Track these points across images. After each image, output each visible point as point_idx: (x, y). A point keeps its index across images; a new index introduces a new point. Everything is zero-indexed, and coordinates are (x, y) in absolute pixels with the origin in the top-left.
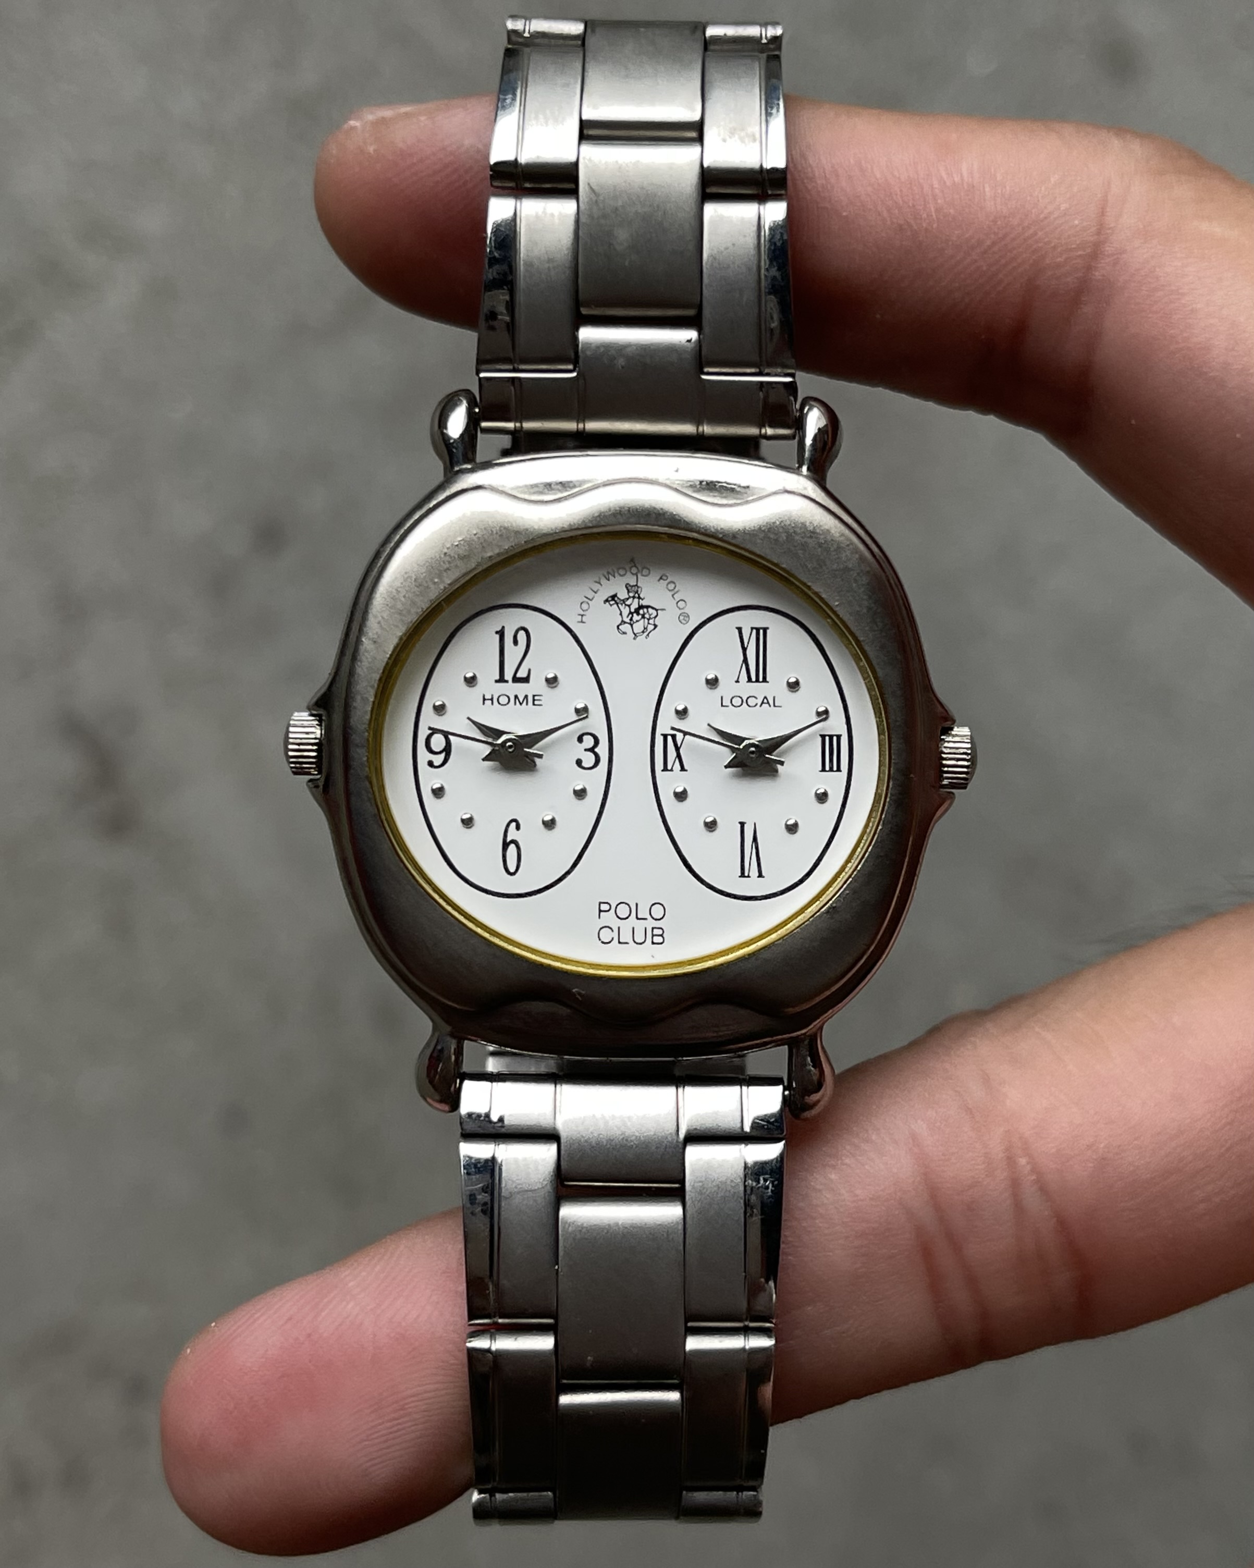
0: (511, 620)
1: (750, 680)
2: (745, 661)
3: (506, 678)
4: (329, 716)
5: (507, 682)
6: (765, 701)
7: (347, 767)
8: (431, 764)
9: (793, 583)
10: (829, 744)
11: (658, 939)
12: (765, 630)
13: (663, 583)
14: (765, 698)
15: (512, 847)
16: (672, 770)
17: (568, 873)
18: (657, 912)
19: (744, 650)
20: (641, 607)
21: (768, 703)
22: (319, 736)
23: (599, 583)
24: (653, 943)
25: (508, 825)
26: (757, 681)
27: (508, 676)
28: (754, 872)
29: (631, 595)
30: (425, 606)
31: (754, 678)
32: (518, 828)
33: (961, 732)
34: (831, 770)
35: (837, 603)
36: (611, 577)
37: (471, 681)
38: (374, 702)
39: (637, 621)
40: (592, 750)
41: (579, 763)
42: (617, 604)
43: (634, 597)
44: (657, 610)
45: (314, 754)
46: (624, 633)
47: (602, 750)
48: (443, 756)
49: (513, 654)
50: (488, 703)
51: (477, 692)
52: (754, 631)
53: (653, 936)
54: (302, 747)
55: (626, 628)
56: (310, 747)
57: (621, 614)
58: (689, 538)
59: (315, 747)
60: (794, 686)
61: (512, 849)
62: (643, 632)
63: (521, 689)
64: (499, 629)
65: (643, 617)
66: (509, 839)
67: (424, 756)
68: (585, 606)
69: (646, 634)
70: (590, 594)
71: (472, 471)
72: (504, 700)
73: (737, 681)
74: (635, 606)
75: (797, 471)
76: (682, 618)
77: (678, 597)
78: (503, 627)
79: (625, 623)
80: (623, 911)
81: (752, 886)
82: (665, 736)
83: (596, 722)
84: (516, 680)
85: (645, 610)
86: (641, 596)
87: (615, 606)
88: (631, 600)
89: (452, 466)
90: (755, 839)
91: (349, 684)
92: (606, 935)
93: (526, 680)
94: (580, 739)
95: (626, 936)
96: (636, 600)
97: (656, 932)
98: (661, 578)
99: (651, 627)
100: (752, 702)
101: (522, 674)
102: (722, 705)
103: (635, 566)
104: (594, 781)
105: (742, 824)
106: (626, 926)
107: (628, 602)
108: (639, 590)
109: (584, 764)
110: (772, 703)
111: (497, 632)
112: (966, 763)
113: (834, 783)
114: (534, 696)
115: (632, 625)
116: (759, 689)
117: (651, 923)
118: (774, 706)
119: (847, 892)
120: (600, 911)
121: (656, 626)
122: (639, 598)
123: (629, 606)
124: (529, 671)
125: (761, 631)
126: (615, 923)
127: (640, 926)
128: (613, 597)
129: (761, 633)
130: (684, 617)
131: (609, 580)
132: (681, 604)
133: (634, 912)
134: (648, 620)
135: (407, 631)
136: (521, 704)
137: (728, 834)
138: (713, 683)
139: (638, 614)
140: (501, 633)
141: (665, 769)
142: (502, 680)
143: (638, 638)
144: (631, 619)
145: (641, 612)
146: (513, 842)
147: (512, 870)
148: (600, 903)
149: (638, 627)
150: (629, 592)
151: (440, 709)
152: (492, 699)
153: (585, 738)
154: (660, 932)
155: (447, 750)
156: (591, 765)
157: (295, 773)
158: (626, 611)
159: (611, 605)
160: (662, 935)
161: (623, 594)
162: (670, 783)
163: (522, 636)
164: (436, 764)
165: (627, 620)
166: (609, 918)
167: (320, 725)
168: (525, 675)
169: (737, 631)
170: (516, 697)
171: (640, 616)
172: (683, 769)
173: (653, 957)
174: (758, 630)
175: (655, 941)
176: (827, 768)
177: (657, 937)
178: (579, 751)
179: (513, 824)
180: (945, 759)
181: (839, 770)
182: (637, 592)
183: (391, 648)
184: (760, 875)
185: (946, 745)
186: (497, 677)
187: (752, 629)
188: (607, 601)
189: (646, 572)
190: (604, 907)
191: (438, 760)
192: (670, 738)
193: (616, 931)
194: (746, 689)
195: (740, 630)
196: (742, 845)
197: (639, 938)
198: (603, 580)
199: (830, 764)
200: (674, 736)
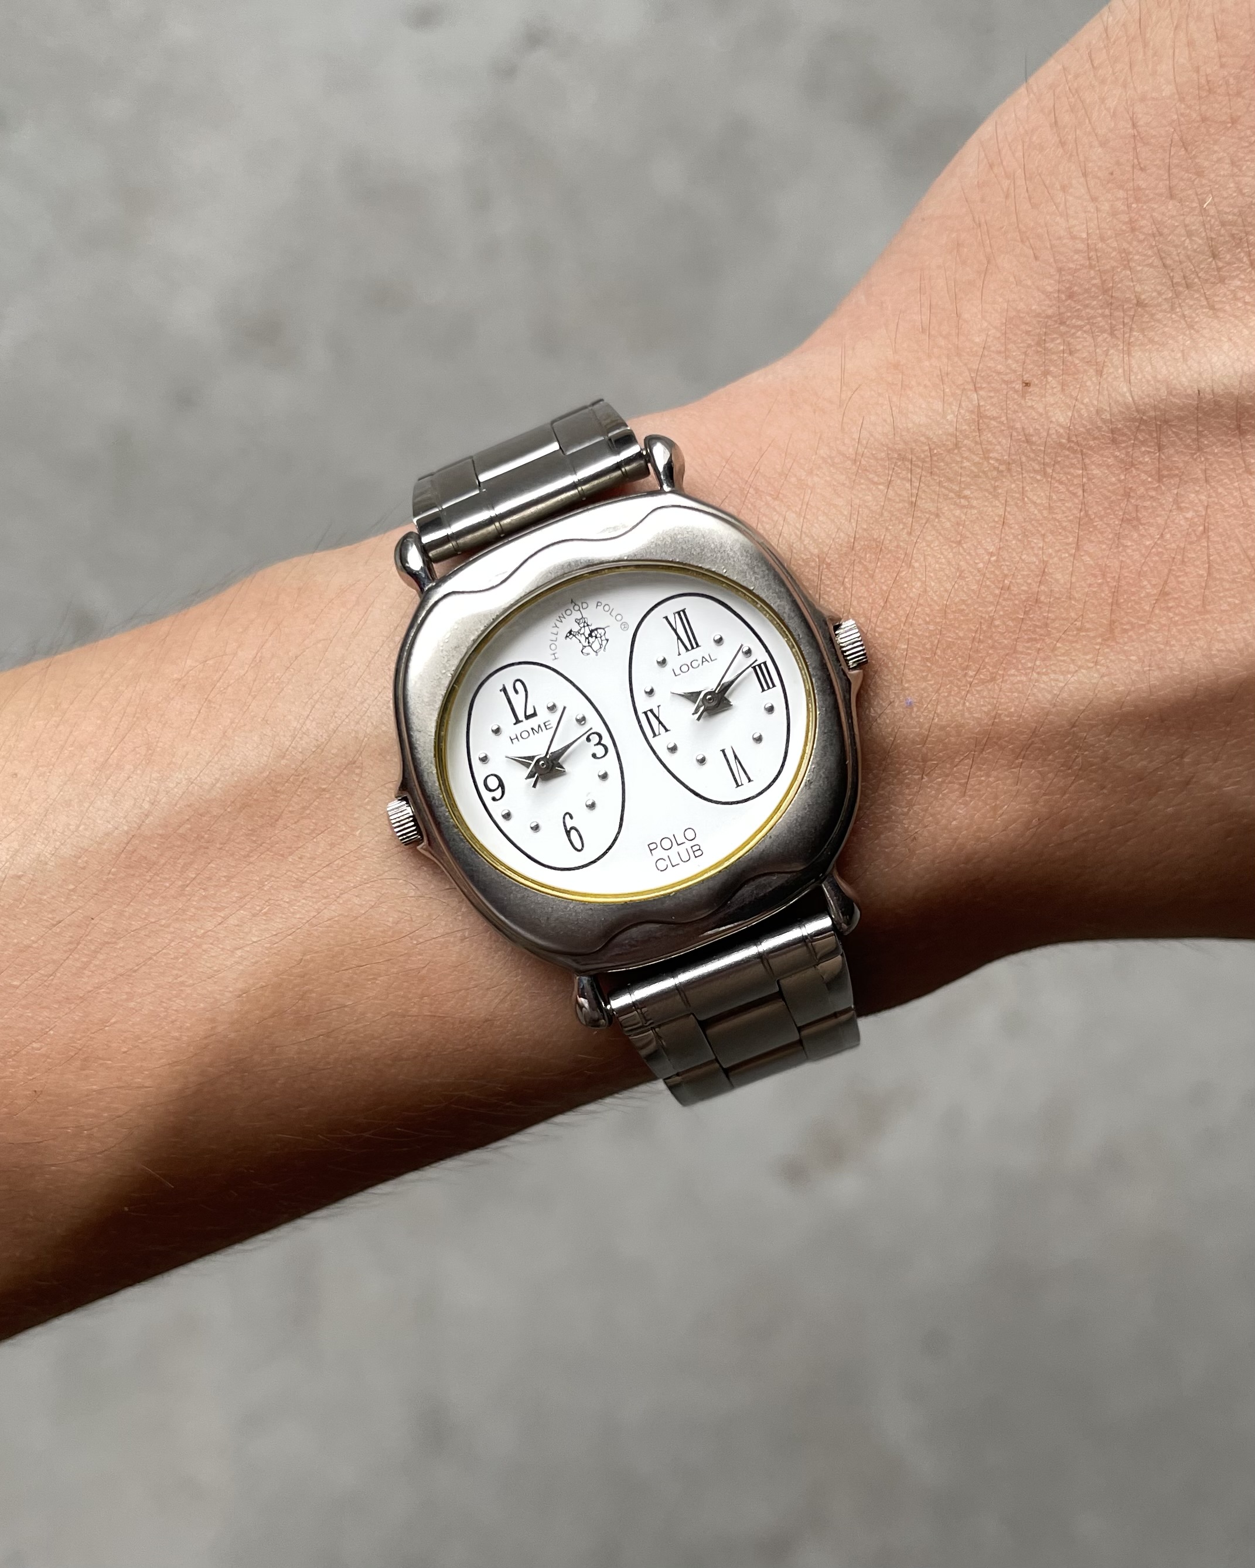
0: (506, 678)
1: (687, 650)
2: (679, 638)
3: (520, 719)
4: (412, 794)
5: (522, 721)
6: (704, 660)
7: (438, 824)
8: (494, 799)
9: (689, 570)
10: (758, 669)
11: (698, 853)
12: (684, 611)
13: (600, 608)
14: (703, 657)
15: (573, 832)
16: (659, 734)
17: (619, 833)
18: (690, 834)
19: (675, 631)
20: (592, 631)
21: (706, 660)
22: (410, 811)
23: (556, 626)
24: (696, 857)
25: (564, 818)
26: (693, 648)
27: (521, 717)
28: (745, 780)
29: (582, 625)
30: (443, 692)
31: (689, 647)
32: (571, 817)
33: (848, 624)
34: (769, 688)
36: (563, 619)
37: (497, 731)
38: (437, 773)
40: (599, 743)
41: (594, 756)
45: (412, 823)
46: (588, 654)
47: (607, 740)
48: (500, 790)
49: (518, 701)
50: (515, 741)
51: (504, 736)
52: (677, 615)
53: (694, 852)
54: (402, 823)
55: (588, 650)
56: (407, 820)
58: (604, 570)
59: (411, 819)
60: (719, 641)
61: (573, 833)
63: (533, 722)
64: (501, 687)
65: (596, 637)
66: (568, 828)
67: (487, 796)
68: (553, 647)
70: (554, 637)
71: (437, 586)
72: (525, 735)
73: (679, 654)
74: (587, 632)
75: (661, 492)
76: (623, 627)
77: (614, 613)
78: (504, 685)
80: (666, 844)
81: (747, 790)
82: (645, 713)
83: (594, 723)
84: (527, 717)
89: (422, 589)
90: (736, 757)
91: (416, 768)
92: (662, 865)
93: (534, 714)
94: (588, 739)
95: (675, 860)
96: (587, 628)
97: (695, 848)
98: (597, 606)
99: (604, 642)
100: (695, 664)
101: (530, 712)
102: (676, 675)
104: (609, 763)
105: (723, 751)
106: (673, 853)
107: (582, 632)
109: (598, 756)
110: (709, 659)
111: (501, 690)
112: (859, 643)
113: (775, 696)
114: (544, 723)
116: (696, 653)
117: (689, 844)
118: (712, 660)
119: (814, 766)
120: (651, 850)
121: (607, 640)
124: (534, 707)
125: (682, 613)
126: (665, 854)
127: (682, 849)
128: (570, 632)
129: (682, 614)
130: (625, 626)
131: (562, 622)
132: (619, 618)
133: (674, 841)
135: (439, 715)
136: (538, 732)
137: (716, 761)
138: (663, 662)
139: (592, 637)
140: (504, 690)
141: (655, 735)
142: (518, 721)
146: (572, 828)
147: (579, 847)
148: (649, 845)
149: (596, 646)
151: (484, 760)
152: (517, 738)
153: (591, 737)
154: (697, 848)
155: (501, 785)
156: (604, 752)
158: (583, 639)
160: (699, 849)
161: (576, 628)
162: (661, 744)
163: (519, 685)
164: (497, 798)
165: (587, 644)
166: (659, 853)
167: (410, 806)
168: (532, 712)
169: (665, 620)
170: (532, 729)
172: (667, 730)
173: (699, 866)
174: (679, 613)
175: (696, 855)
176: (766, 688)
177: (697, 851)
178: (591, 748)
179: (567, 816)
180: (844, 646)
181: (774, 686)
183: (433, 730)
184: (750, 780)
185: (841, 636)
186: (514, 721)
187: (674, 614)
188: (567, 637)
189: (585, 605)
190: (652, 846)
191: (498, 794)
192: (649, 713)
193: (667, 859)
194: (687, 657)
195: (666, 618)
196: (729, 765)
197: (685, 857)
198: (558, 624)
199: (765, 684)
200: (651, 711)
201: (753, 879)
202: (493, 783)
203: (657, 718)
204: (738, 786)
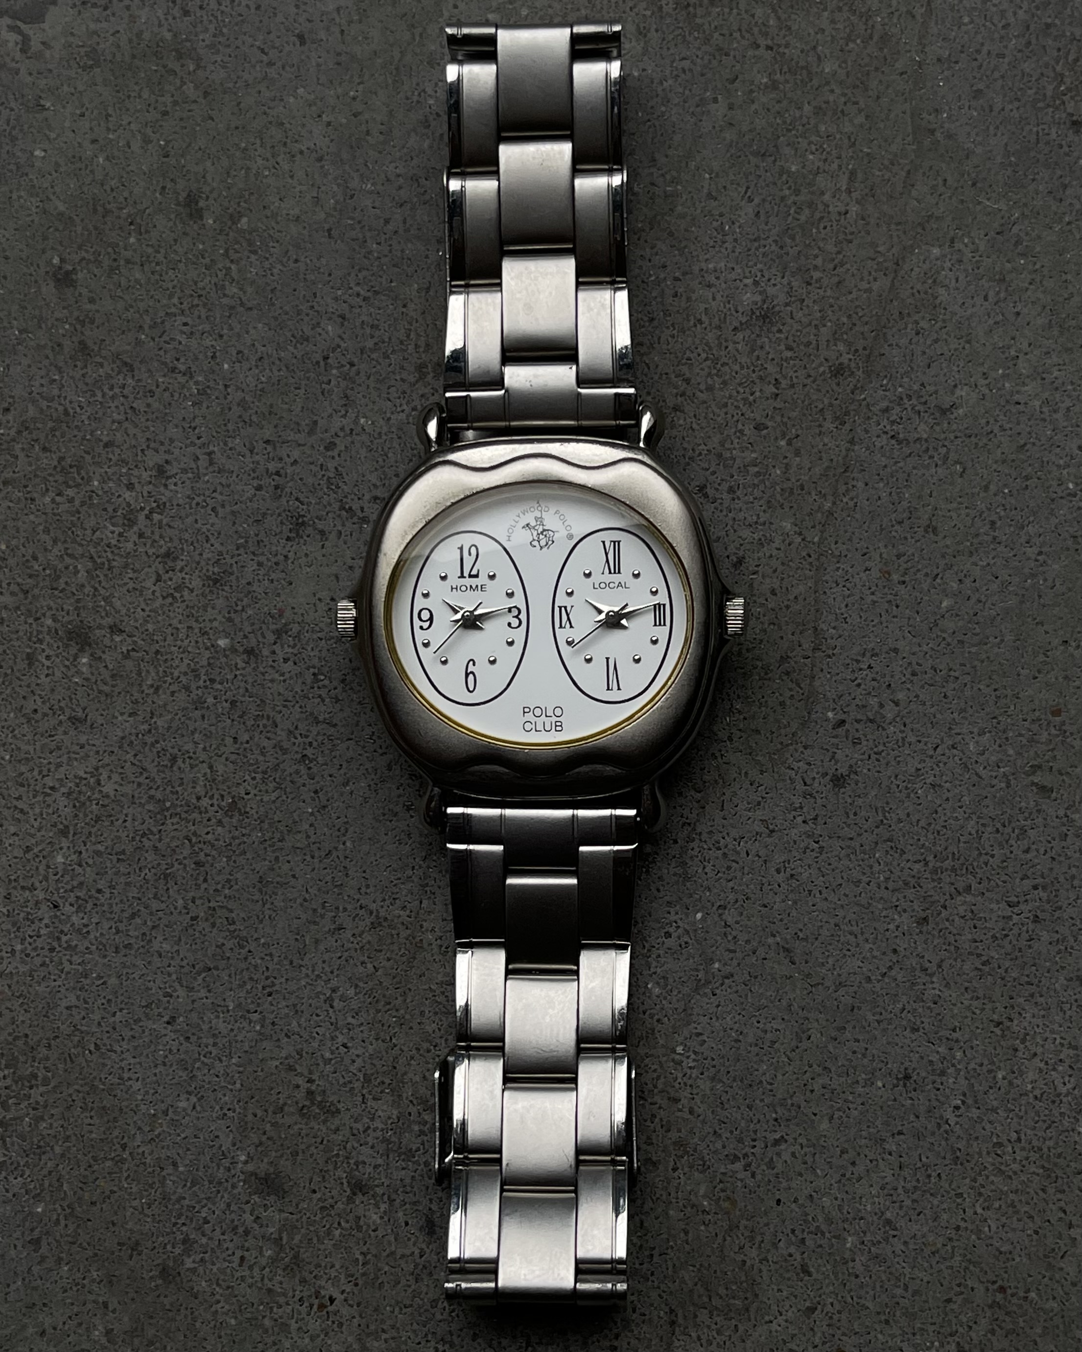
0: (466, 540)
1: (610, 572)
2: (607, 561)
3: (464, 575)
5: (465, 577)
6: (620, 585)
8: (421, 628)
10: (658, 610)
11: (559, 728)
12: (619, 542)
14: (620, 583)
15: (471, 676)
16: (565, 628)
17: (505, 689)
18: (558, 712)
19: (607, 554)
20: (544, 530)
22: (355, 615)
24: (555, 730)
25: (468, 663)
26: (615, 573)
27: (466, 574)
28: (615, 687)
30: (415, 532)
31: (612, 571)
32: (474, 664)
33: (737, 602)
34: (660, 625)
37: (444, 578)
38: (386, 591)
41: (509, 624)
45: (353, 626)
47: (523, 617)
48: (428, 622)
49: (468, 561)
50: (454, 591)
51: (447, 584)
52: (612, 543)
53: (556, 726)
54: (345, 622)
55: (535, 543)
56: (350, 619)
59: (352, 622)
60: (637, 576)
61: (471, 677)
63: (474, 582)
64: (460, 546)
66: (469, 671)
67: (417, 623)
71: (442, 453)
72: (464, 588)
73: (603, 573)
74: (540, 530)
75: (636, 448)
78: (462, 545)
80: (538, 712)
81: (614, 696)
82: (560, 608)
83: (518, 601)
84: (470, 576)
89: (429, 449)
90: (615, 667)
91: (372, 582)
92: (528, 726)
93: (477, 576)
94: (510, 611)
95: (540, 727)
97: (558, 724)
100: (612, 585)
101: (474, 572)
102: (593, 589)
104: (519, 635)
105: (607, 659)
106: (540, 721)
109: (512, 626)
110: (623, 586)
111: (458, 548)
112: (740, 618)
113: (662, 633)
114: (481, 586)
116: (616, 578)
117: (554, 719)
118: (625, 588)
119: (669, 696)
120: (524, 712)
124: (478, 571)
126: (533, 719)
127: (548, 721)
129: (616, 543)
133: (544, 712)
135: (405, 548)
136: (474, 591)
137: (599, 665)
138: (588, 575)
140: (461, 549)
141: (561, 627)
142: (462, 576)
146: (471, 673)
147: (471, 689)
148: (524, 708)
149: (543, 543)
151: (425, 595)
152: (456, 589)
153: (512, 610)
154: (560, 724)
155: (431, 619)
156: (517, 626)
157: (343, 637)
158: (535, 533)
160: (561, 726)
161: (533, 523)
162: (563, 635)
163: (473, 549)
164: (424, 628)
166: (529, 716)
167: (356, 609)
168: (476, 573)
169: (602, 543)
170: (471, 586)
172: (571, 627)
173: (555, 738)
174: (614, 542)
175: (557, 729)
176: (657, 624)
178: (510, 618)
179: (471, 662)
181: (664, 625)
183: (396, 559)
184: (619, 689)
185: (728, 608)
186: (459, 575)
187: (611, 541)
190: (526, 710)
191: (425, 625)
192: (563, 609)
193: (534, 724)
194: (608, 578)
195: (604, 542)
196: (607, 672)
197: (548, 727)
199: (658, 621)
200: (565, 608)
201: (590, 763)
203: (568, 615)
204: (608, 689)
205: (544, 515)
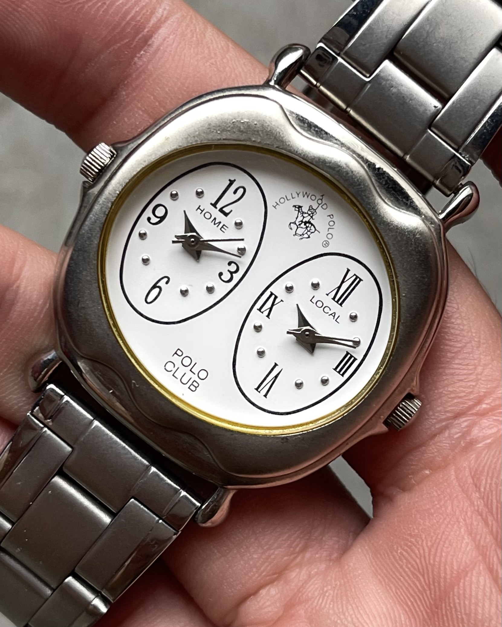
0: (242, 180)
1: (334, 299)
2: (339, 288)
3: (217, 206)
5: (216, 208)
6: (333, 315)
8: (149, 219)
10: (348, 358)
11: (193, 388)
12: (361, 280)
13: (329, 219)
14: (335, 313)
16: (262, 313)
17: (175, 323)
18: (203, 375)
19: (343, 282)
20: (309, 222)
21: (334, 316)
22: (105, 163)
23: (298, 195)
24: (189, 388)
25: (163, 278)
26: (337, 302)
27: (219, 206)
28: (264, 392)
29: (309, 213)
30: (204, 140)
31: (336, 299)
32: (167, 283)
34: (339, 372)
35: (404, 295)
36: (306, 196)
37: (200, 194)
38: (143, 168)
39: (302, 228)
40: (231, 273)
41: (221, 274)
42: (299, 211)
43: (309, 215)
44: (315, 230)
45: (97, 171)
46: (291, 229)
47: (237, 277)
48: (158, 220)
49: (229, 197)
50: (199, 211)
51: (198, 201)
52: (355, 277)
53: (192, 384)
54: (93, 163)
55: (294, 227)
57: (297, 218)
59: (100, 168)
60: (353, 318)
61: (157, 290)
62: (301, 235)
63: (220, 217)
64: (232, 179)
66: (158, 285)
67: (148, 212)
68: (282, 201)
69: (301, 237)
70: (289, 197)
72: (208, 216)
73: (327, 295)
74: (306, 219)
76: (325, 243)
77: (331, 231)
78: (235, 180)
79: (295, 224)
80: (187, 361)
81: (257, 398)
82: (272, 294)
83: (244, 261)
84: (221, 210)
85: (310, 225)
86: (314, 217)
87: (297, 212)
88: (307, 215)
90: (276, 377)
92: (170, 366)
93: (226, 214)
94: (230, 264)
95: (179, 375)
96: (309, 217)
97: (195, 384)
98: (330, 216)
99: (306, 236)
100: (327, 310)
101: (226, 210)
102: (311, 301)
103: (322, 200)
104: (221, 289)
105: (276, 365)
106: (183, 370)
107: (305, 215)
108: (315, 213)
109: (222, 277)
110: (336, 318)
111: (230, 180)
112: (406, 419)
113: (336, 380)
114: (224, 225)
115: (298, 228)
116: (335, 307)
117: (195, 377)
118: (336, 320)
119: (299, 436)
120: (176, 353)
121: (309, 237)
122: (312, 217)
123: (304, 217)
124: (231, 211)
125: (358, 280)
126: (178, 364)
127: (189, 375)
128: (300, 207)
129: (357, 280)
131: (304, 197)
132: (330, 236)
133: (191, 367)
134: (308, 231)
136: (215, 224)
137: (266, 364)
138: (315, 286)
139: (305, 225)
140: (231, 182)
141: (260, 310)
142: (214, 205)
143: (296, 236)
144: (300, 225)
145: (307, 225)
146: (160, 288)
147: (149, 300)
148: (179, 349)
149: (300, 231)
150: (309, 210)
151: (174, 196)
152: (202, 211)
153: (233, 264)
154: (197, 385)
155: (162, 219)
156: (226, 280)
157: (81, 173)
158: (300, 218)
159: (295, 210)
160: (196, 387)
162: (256, 318)
163: (241, 191)
164: (151, 221)
165: (298, 224)
166: (177, 360)
167: (111, 159)
168: (227, 212)
169: (346, 270)
170: (215, 219)
171: (305, 227)
172: (268, 316)
173: (183, 395)
174: (357, 277)
175: (190, 387)
176: (338, 370)
177: (193, 387)
178: (225, 269)
179: (166, 279)
180: (398, 410)
181: (343, 375)
182: (313, 213)
184: (265, 396)
185: (404, 403)
186: (213, 202)
187: (355, 275)
188: (295, 206)
189: (325, 207)
190: (179, 353)
191: (154, 220)
192: (273, 297)
193: (176, 368)
194: (329, 302)
195: (348, 270)
196: (267, 376)
197: (185, 380)
198: (301, 195)
199: (340, 369)
200: (276, 297)
201: (196, 438)
202: (160, 212)
203: (273, 305)
204: (257, 389)
205: (319, 210)
